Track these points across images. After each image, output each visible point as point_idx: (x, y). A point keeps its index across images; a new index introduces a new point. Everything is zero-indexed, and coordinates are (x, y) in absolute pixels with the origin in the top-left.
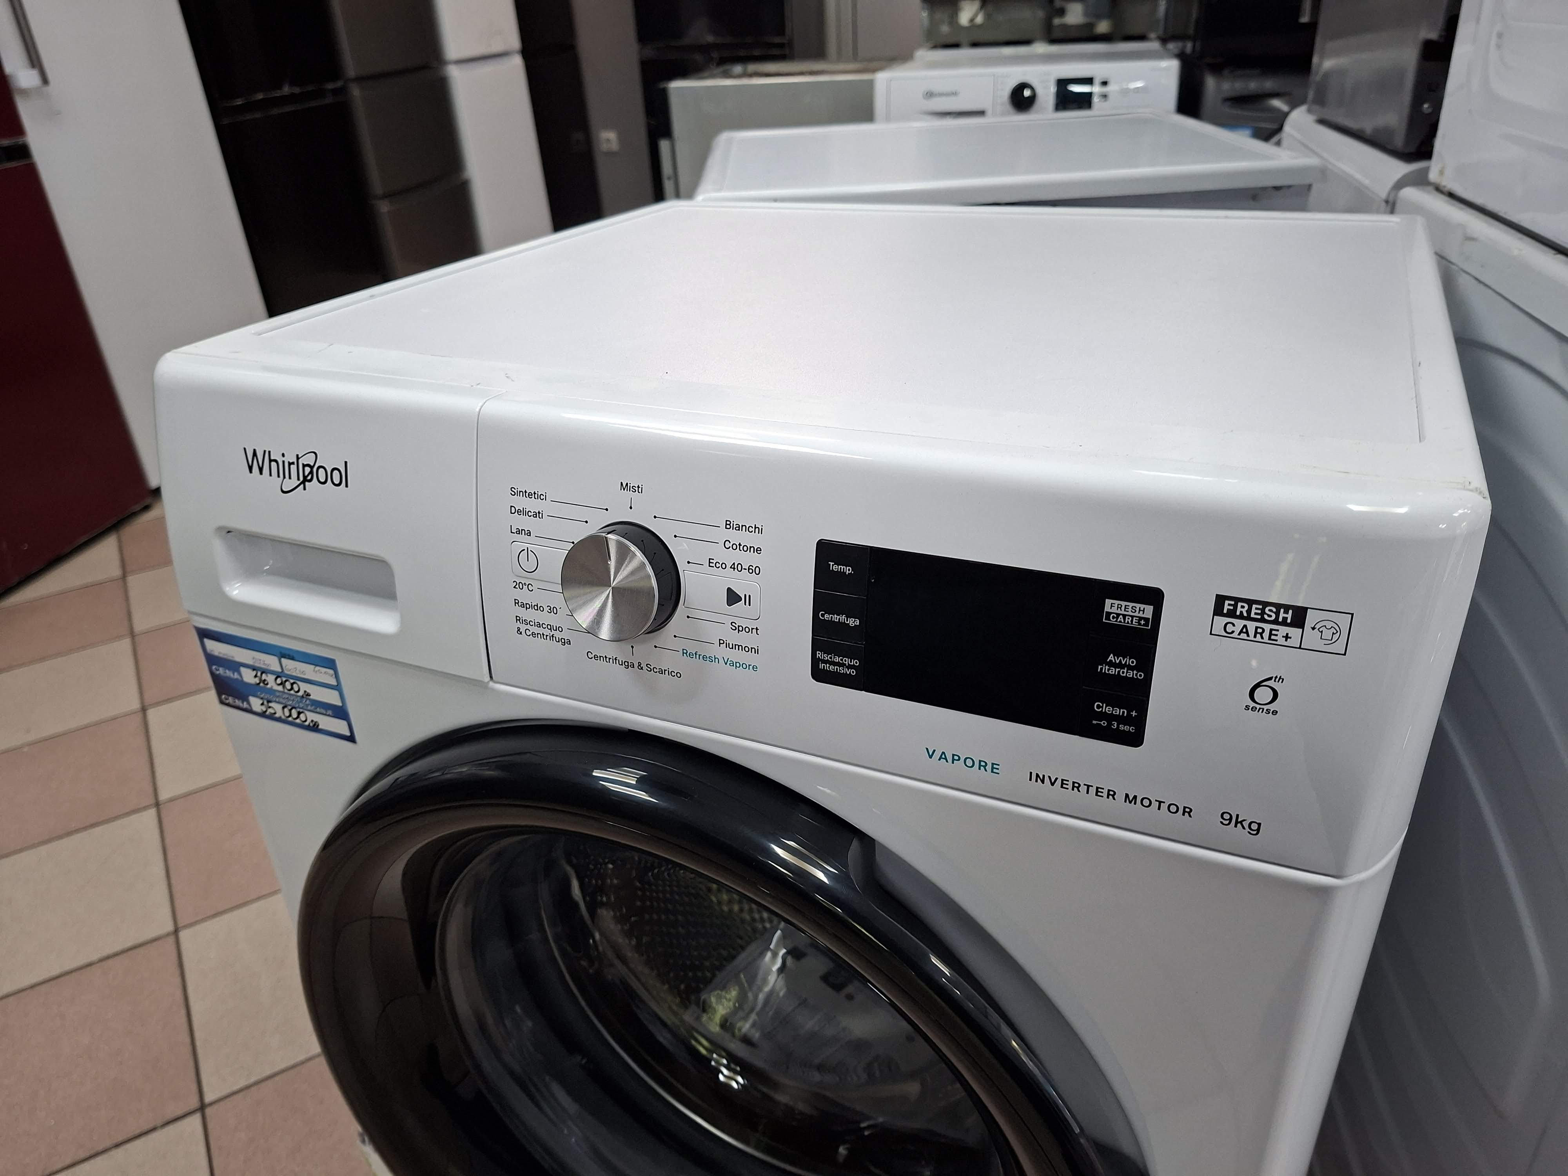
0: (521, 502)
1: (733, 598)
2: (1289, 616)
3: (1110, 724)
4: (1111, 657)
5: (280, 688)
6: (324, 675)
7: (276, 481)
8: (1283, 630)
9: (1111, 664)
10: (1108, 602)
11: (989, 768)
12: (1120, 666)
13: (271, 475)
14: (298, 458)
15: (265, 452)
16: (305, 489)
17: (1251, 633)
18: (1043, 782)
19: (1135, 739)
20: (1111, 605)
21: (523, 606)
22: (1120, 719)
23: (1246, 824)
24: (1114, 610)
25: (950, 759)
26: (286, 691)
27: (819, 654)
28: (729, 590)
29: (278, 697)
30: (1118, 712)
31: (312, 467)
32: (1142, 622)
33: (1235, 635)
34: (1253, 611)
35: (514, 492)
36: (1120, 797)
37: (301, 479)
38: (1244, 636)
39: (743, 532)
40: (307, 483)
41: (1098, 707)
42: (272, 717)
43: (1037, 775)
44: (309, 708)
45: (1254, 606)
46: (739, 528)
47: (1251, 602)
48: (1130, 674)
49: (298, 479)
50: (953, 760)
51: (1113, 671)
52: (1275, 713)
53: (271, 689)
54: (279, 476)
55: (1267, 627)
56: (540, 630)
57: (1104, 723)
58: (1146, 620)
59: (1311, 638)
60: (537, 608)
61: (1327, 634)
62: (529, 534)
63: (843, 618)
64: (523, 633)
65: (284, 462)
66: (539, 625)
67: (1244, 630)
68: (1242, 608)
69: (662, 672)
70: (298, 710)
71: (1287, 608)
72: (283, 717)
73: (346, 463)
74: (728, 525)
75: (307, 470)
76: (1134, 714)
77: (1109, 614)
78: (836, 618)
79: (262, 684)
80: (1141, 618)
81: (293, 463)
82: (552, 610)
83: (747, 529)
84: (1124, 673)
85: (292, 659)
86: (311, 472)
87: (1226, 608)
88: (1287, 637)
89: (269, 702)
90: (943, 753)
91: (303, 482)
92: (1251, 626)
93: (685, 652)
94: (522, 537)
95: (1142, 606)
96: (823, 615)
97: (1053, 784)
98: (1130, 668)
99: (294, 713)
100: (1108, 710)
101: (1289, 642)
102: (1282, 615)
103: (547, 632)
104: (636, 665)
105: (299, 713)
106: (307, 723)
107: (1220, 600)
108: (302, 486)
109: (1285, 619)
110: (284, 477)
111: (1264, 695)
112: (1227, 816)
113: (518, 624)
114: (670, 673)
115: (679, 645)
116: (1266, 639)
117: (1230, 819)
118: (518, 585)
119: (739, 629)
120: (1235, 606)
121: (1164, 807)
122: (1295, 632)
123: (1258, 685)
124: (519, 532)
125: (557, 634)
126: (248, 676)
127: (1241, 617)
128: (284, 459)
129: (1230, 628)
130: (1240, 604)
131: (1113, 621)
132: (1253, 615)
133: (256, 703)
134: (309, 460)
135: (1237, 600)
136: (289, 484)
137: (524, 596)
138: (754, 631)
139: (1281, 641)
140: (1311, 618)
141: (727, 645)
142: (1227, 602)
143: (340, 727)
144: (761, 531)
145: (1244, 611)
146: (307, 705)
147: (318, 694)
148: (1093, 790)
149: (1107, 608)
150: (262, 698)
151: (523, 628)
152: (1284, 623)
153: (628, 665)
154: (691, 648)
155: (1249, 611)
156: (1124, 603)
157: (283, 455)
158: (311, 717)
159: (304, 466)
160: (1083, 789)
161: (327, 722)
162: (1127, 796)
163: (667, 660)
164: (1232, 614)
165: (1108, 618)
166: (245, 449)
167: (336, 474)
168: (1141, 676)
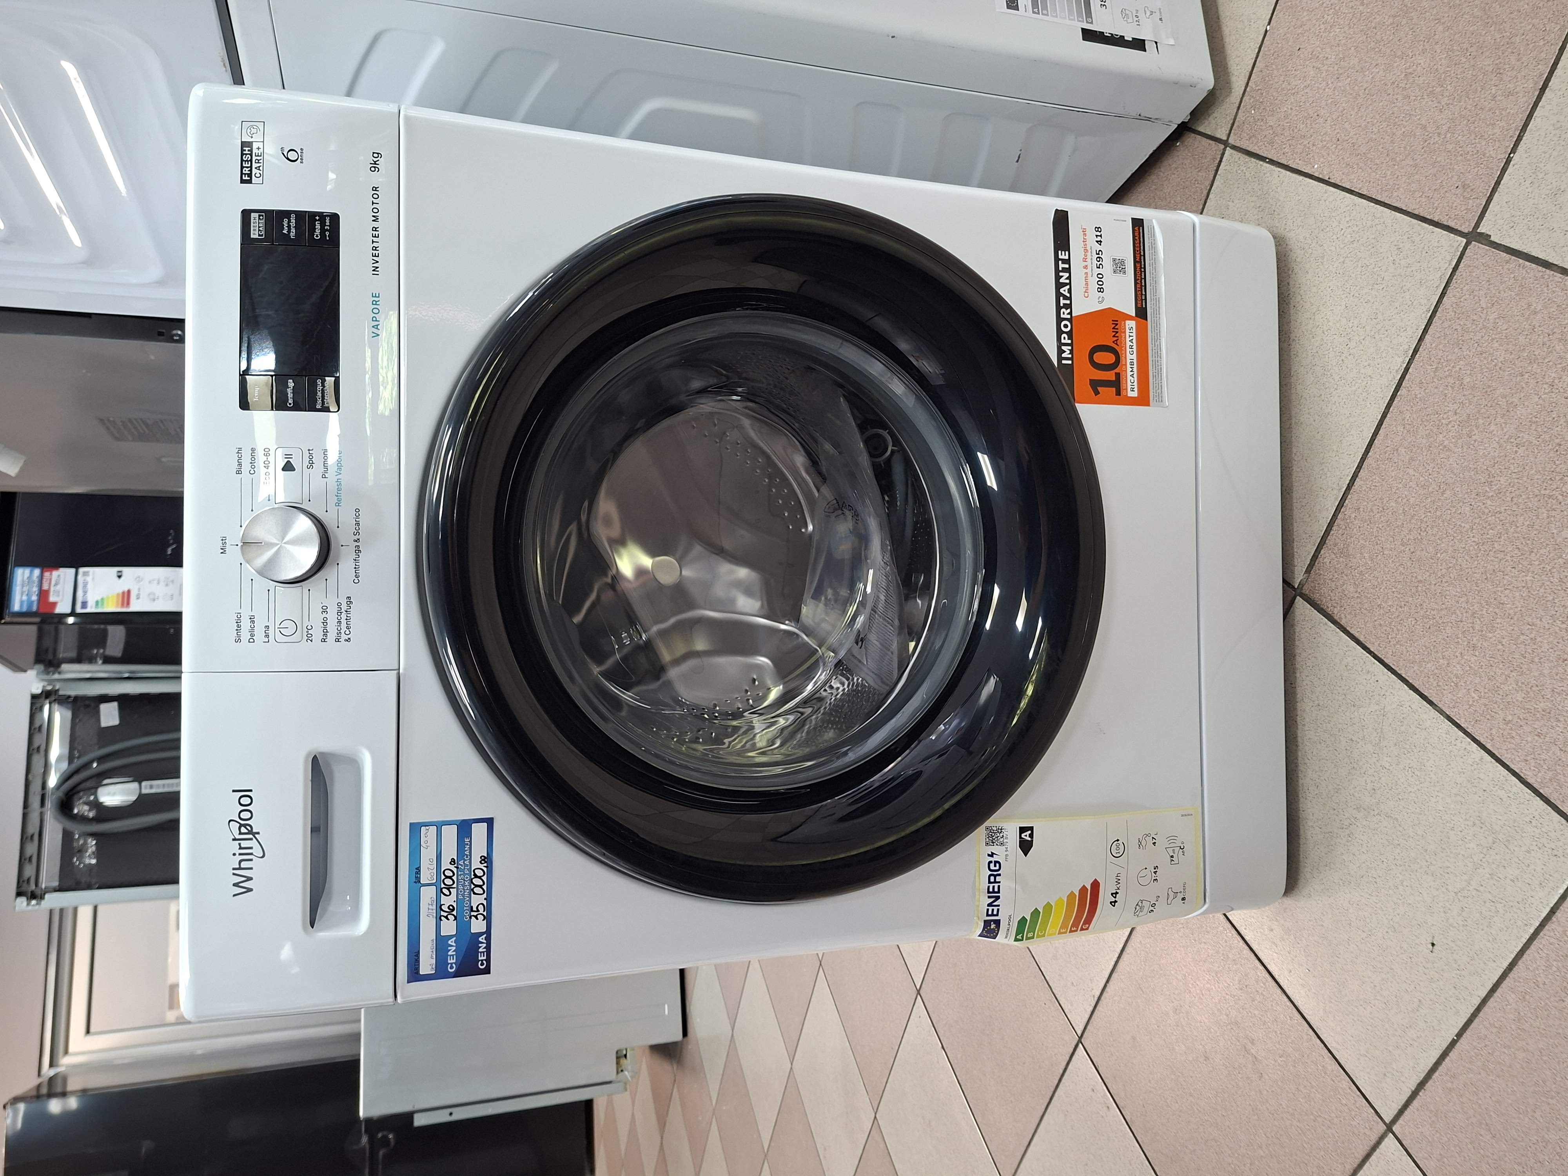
0: (245, 635)
1: (288, 467)
2: (247, 149)
3: (327, 230)
4: (285, 232)
5: (453, 891)
6: (428, 836)
7: (256, 863)
8: (255, 151)
9: (289, 231)
10: (252, 236)
11: (376, 299)
12: (289, 227)
13: (251, 869)
14: (234, 839)
15: (234, 874)
16: (258, 833)
17: (259, 165)
18: (377, 268)
19: (335, 218)
20: (254, 235)
21: (325, 635)
22: (323, 224)
23: (375, 160)
24: (257, 232)
25: (377, 323)
26: (455, 886)
27: (319, 406)
28: (283, 469)
29: (463, 895)
30: (318, 226)
31: (241, 825)
32: (261, 217)
33: (261, 173)
34: (247, 165)
35: (238, 640)
36: (375, 224)
37: (251, 836)
38: (261, 168)
39: (243, 461)
40: (254, 831)
41: (317, 236)
42: (488, 908)
43: (374, 270)
44: (467, 862)
45: (244, 165)
46: (240, 464)
47: (242, 167)
48: (293, 221)
49: (251, 839)
50: (376, 321)
51: (293, 230)
52: (302, 149)
53: (457, 901)
54: (251, 860)
55: (254, 158)
56: (344, 621)
57: (327, 234)
58: (259, 216)
59: (257, 138)
60: (325, 622)
61: (254, 131)
62: (267, 627)
63: (289, 391)
64: (349, 636)
65: (240, 854)
66: (339, 622)
67: (258, 168)
68: (246, 171)
69: (358, 524)
70: (473, 877)
71: (242, 150)
72: (485, 896)
73: (234, 791)
74: (239, 472)
75: (243, 830)
76: (317, 218)
77: (259, 235)
78: (290, 395)
79: (454, 913)
80: (259, 219)
81: (240, 844)
82: (325, 610)
83: (240, 458)
84: (293, 224)
85: (419, 869)
86: (245, 826)
87: (247, 178)
88: (258, 148)
89: (472, 910)
90: (373, 327)
91: (254, 834)
92: (254, 165)
93: (338, 504)
94: (271, 632)
95: (252, 219)
96: (290, 404)
97: (377, 262)
98: (289, 221)
99: (477, 881)
100: (318, 232)
101: (261, 147)
102: (247, 152)
103: (344, 616)
104: (358, 544)
105: (476, 876)
106: (485, 869)
107: (243, 181)
108: (256, 836)
109: (249, 151)
110: (251, 854)
111: (292, 156)
112: (373, 169)
113: (342, 640)
114: (357, 517)
115: (333, 509)
116: (262, 158)
117: (374, 167)
118: (309, 638)
119: (311, 464)
120: (245, 174)
121: (375, 201)
122: (255, 146)
123: (288, 159)
124: (267, 636)
125: (344, 607)
126: (449, 927)
127: (251, 170)
128: (237, 854)
129: (258, 175)
130: (244, 172)
131: (263, 233)
132: (249, 165)
133: (478, 926)
134: (235, 826)
135: (242, 174)
136: (257, 851)
137: (317, 633)
138: (311, 452)
139: (261, 150)
140: (246, 139)
141: (326, 472)
142: (244, 178)
143: (479, 831)
144: (240, 449)
145: (247, 169)
146: (466, 865)
147: (450, 850)
148: (375, 239)
149: (257, 236)
150: (470, 918)
151: (344, 637)
152: (251, 151)
153: (358, 550)
154: (333, 500)
155: (247, 167)
156: (252, 228)
157: (234, 854)
158: (476, 863)
159: (240, 833)
160: (375, 245)
161: (479, 848)
162: (373, 221)
163: (347, 519)
164: (250, 175)
165: (262, 235)
166: (234, 895)
167: (243, 801)
168: (293, 216)
